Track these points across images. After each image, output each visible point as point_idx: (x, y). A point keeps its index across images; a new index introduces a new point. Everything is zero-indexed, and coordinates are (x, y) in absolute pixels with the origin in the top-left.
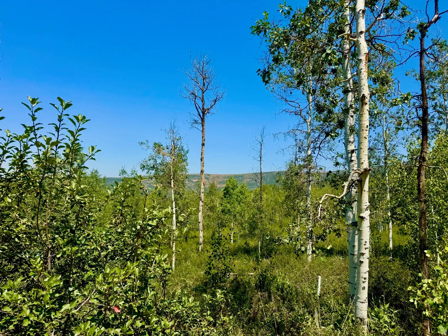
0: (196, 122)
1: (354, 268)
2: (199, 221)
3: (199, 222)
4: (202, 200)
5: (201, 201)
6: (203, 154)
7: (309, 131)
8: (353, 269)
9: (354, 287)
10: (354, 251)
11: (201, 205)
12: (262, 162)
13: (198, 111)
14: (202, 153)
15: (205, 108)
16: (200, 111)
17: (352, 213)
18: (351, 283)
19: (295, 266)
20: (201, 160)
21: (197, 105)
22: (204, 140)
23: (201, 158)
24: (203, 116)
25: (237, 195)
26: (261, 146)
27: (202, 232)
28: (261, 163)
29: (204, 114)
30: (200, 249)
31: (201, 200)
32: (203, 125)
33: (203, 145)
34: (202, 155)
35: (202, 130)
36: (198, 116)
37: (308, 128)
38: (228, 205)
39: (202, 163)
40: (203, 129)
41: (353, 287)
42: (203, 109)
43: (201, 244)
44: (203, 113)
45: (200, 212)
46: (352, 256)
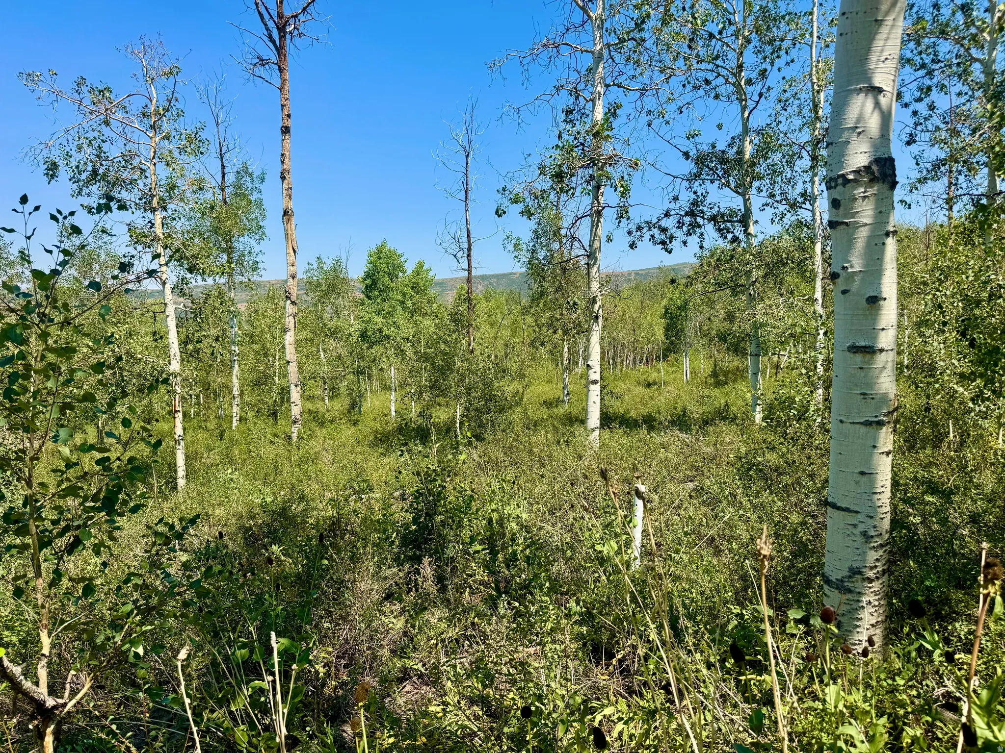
0: (262, 62)
1: (868, 424)
2: (288, 358)
3: (288, 362)
4: (293, 298)
5: (289, 302)
6: (286, 161)
7: (598, 47)
8: (863, 429)
9: (861, 527)
10: (874, 331)
11: (290, 311)
12: (469, 202)
13: (266, 25)
14: (283, 155)
15: (287, 13)
16: (271, 24)
17: (877, 104)
18: (847, 510)
19: (550, 456)
20: (283, 178)
21: (262, 9)
22: (289, 116)
23: (280, 170)
24: (282, 37)
25: (404, 295)
26: (467, 156)
27: (299, 388)
28: (466, 204)
29: (285, 33)
30: (294, 436)
31: (288, 298)
32: (281, 70)
33: (286, 130)
34: (283, 162)
35: (279, 85)
36: (266, 39)
37: (595, 40)
38: (379, 319)
39: (285, 186)
40: (283, 81)
41: (857, 531)
42: (280, 16)
43: (295, 422)
44: (281, 29)
45: (288, 334)
46: (859, 358)
